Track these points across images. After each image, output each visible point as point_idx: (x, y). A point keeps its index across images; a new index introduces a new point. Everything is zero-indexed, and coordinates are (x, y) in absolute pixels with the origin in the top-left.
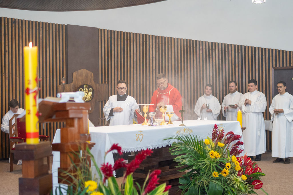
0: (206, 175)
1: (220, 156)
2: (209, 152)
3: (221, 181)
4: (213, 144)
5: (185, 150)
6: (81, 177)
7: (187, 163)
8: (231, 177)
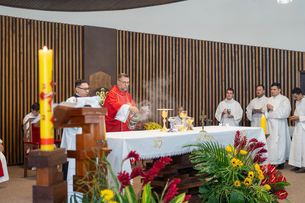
0: (228, 184)
1: (242, 164)
2: (231, 160)
3: (243, 191)
4: (235, 151)
5: (205, 158)
6: (97, 186)
7: (208, 171)
8: (254, 187)
